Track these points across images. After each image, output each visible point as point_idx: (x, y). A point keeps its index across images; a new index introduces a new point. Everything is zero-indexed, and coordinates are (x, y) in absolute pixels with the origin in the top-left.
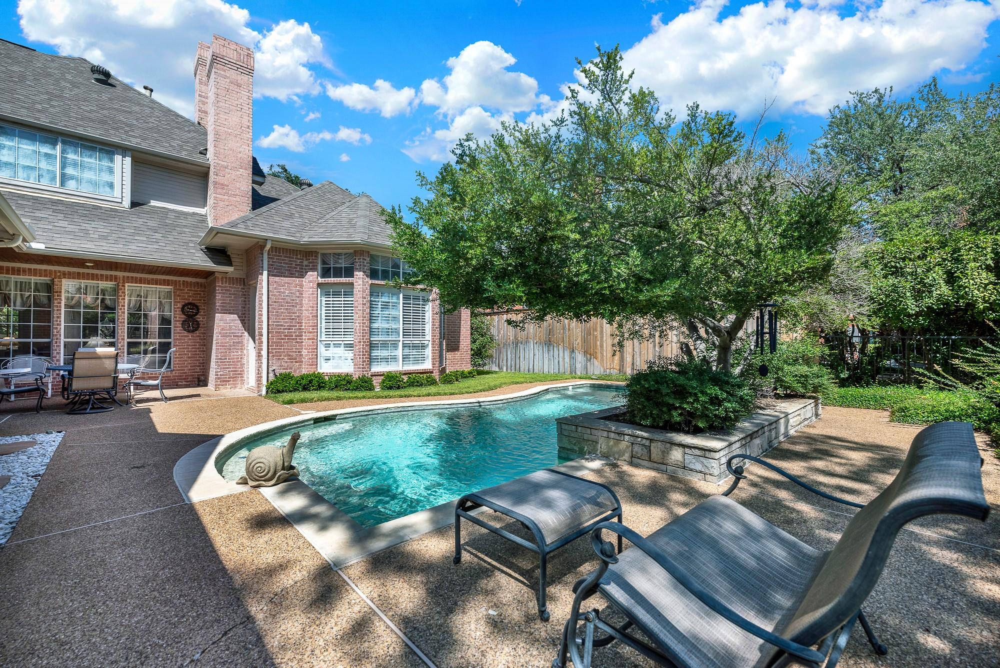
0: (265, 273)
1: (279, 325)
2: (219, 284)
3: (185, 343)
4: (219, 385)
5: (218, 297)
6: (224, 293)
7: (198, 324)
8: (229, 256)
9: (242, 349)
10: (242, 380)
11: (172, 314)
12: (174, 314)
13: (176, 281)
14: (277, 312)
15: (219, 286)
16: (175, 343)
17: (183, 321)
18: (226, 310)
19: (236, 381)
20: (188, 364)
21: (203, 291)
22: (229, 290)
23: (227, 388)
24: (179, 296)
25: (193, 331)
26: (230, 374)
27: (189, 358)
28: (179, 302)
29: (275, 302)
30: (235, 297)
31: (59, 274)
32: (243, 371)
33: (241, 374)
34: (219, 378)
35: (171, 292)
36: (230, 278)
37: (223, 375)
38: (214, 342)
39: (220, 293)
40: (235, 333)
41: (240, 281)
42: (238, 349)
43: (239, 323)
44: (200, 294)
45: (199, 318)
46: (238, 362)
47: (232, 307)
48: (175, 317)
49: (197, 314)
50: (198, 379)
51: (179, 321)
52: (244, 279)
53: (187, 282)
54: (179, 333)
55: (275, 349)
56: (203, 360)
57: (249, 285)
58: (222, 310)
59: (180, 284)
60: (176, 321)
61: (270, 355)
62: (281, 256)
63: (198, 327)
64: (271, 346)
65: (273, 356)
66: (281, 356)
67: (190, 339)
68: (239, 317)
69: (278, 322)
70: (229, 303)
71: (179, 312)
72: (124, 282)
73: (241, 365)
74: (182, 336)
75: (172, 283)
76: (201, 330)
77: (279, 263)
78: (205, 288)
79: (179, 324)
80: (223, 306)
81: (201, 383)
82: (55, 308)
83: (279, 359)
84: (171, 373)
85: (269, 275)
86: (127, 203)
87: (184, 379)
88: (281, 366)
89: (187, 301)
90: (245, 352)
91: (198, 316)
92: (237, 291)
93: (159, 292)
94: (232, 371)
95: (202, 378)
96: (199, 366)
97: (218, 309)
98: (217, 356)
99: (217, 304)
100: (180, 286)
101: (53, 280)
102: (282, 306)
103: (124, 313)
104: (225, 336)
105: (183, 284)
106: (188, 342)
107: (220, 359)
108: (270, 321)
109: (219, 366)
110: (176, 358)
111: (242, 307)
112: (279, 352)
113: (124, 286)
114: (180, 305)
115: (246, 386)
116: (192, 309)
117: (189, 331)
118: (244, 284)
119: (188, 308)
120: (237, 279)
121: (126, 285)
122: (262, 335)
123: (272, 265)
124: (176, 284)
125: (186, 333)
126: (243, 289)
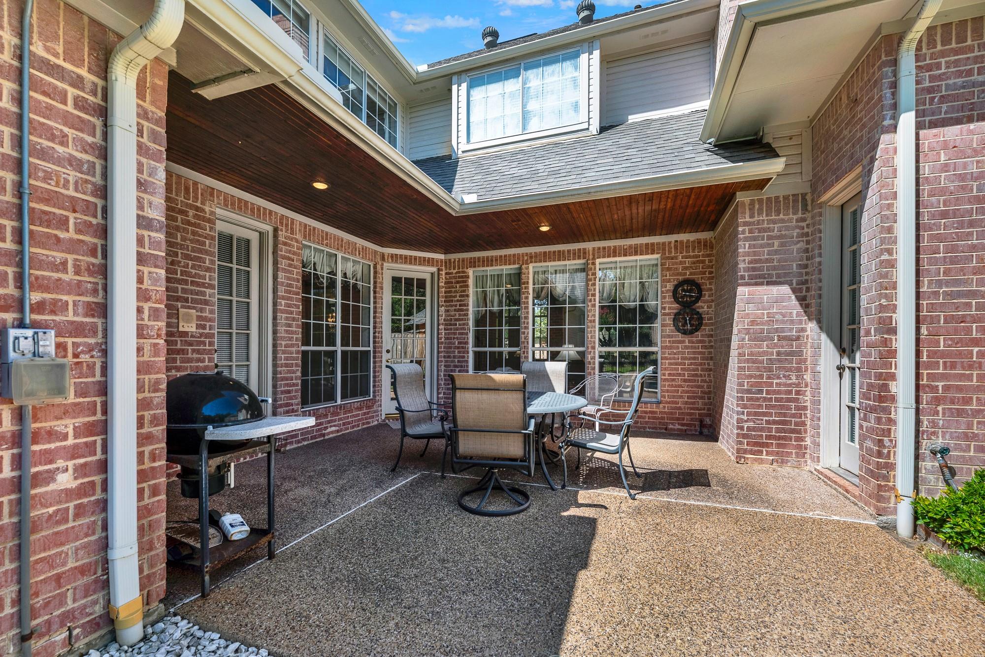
0: (907, 120)
1: (960, 295)
2: (744, 218)
3: (678, 353)
4: (745, 451)
5: (744, 247)
6: (755, 239)
7: (700, 319)
8: (768, 145)
9: (799, 370)
10: (799, 447)
11: (659, 302)
12: (662, 303)
13: (664, 244)
14: (954, 249)
15: (746, 224)
16: (663, 353)
17: (676, 315)
18: (760, 277)
19: (784, 446)
20: (683, 392)
21: (709, 255)
22: (769, 230)
23: (761, 461)
24: (669, 269)
25: (691, 333)
26: (770, 430)
27: (685, 381)
28: (669, 281)
29: (944, 215)
30: (782, 245)
31: (526, 258)
32: (803, 424)
33: (798, 431)
34: (745, 436)
35: (657, 265)
36: (769, 199)
37: (754, 429)
38: (734, 353)
39: (746, 239)
40: (783, 330)
41: (795, 201)
42: (790, 370)
43: (794, 306)
44: (703, 262)
45: (703, 307)
46: (789, 400)
47: (774, 268)
48: (664, 308)
49: (698, 299)
50: (701, 421)
51: (669, 314)
52: (804, 196)
53: (682, 242)
54: (669, 336)
55: (943, 377)
56: (709, 387)
57: (821, 206)
58: (751, 277)
59: (670, 248)
60: (664, 314)
61: (925, 397)
62: (971, 49)
63: (701, 324)
64: (929, 366)
65: (937, 401)
66: (968, 401)
67: (687, 348)
68: (794, 291)
69: (957, 283)
70: (767, 261)
71: (669, 298)
72: (594, 259)
73: (797, 408)
74: (674, 342)
75: (659, 249)
76: (706, 329)
77: (959, 74)
78: (712, 248)
79: (669, 321)
80: (754, 269)
81: (705, 431)
82: (523, 306)
83: (960, 413)
84: (658, 407)
85: (919, 126)
86: (595, 127)
87: (678, 419)
88: (966, 437)
89: (681, 278)
90: (808, 377)
91: (700, 304)
92: (787, 228)
93: (641, 266)
94: (775, 422)
95: (708, 421)
96: (702, 398)
97: (743, 277)
98: (741, 384)
99: (741, 266)
100: (670, 252)
101: (520, 268)
102: (971, 224)
103: (594, 306)
104: (758, 337)
105: (676, 248)
106: (684, 353)
107: (748, 391)
108: (925, 281)
109: (745, 406)
110: (665, 380)
111: (800, 266)
112: (960, 389)
113: (594, 264)
114: (670, 286)
115: (811, 466)
116: (690, 291)
117: (685, 333)
118: (805, 209)
119: (683, 290)
120: (786, 198)
121: (598, 261)
122: (894, 331)
123: (930, 90)
124: (664, 250)
125: (680, 337)
126: (803, 220)
